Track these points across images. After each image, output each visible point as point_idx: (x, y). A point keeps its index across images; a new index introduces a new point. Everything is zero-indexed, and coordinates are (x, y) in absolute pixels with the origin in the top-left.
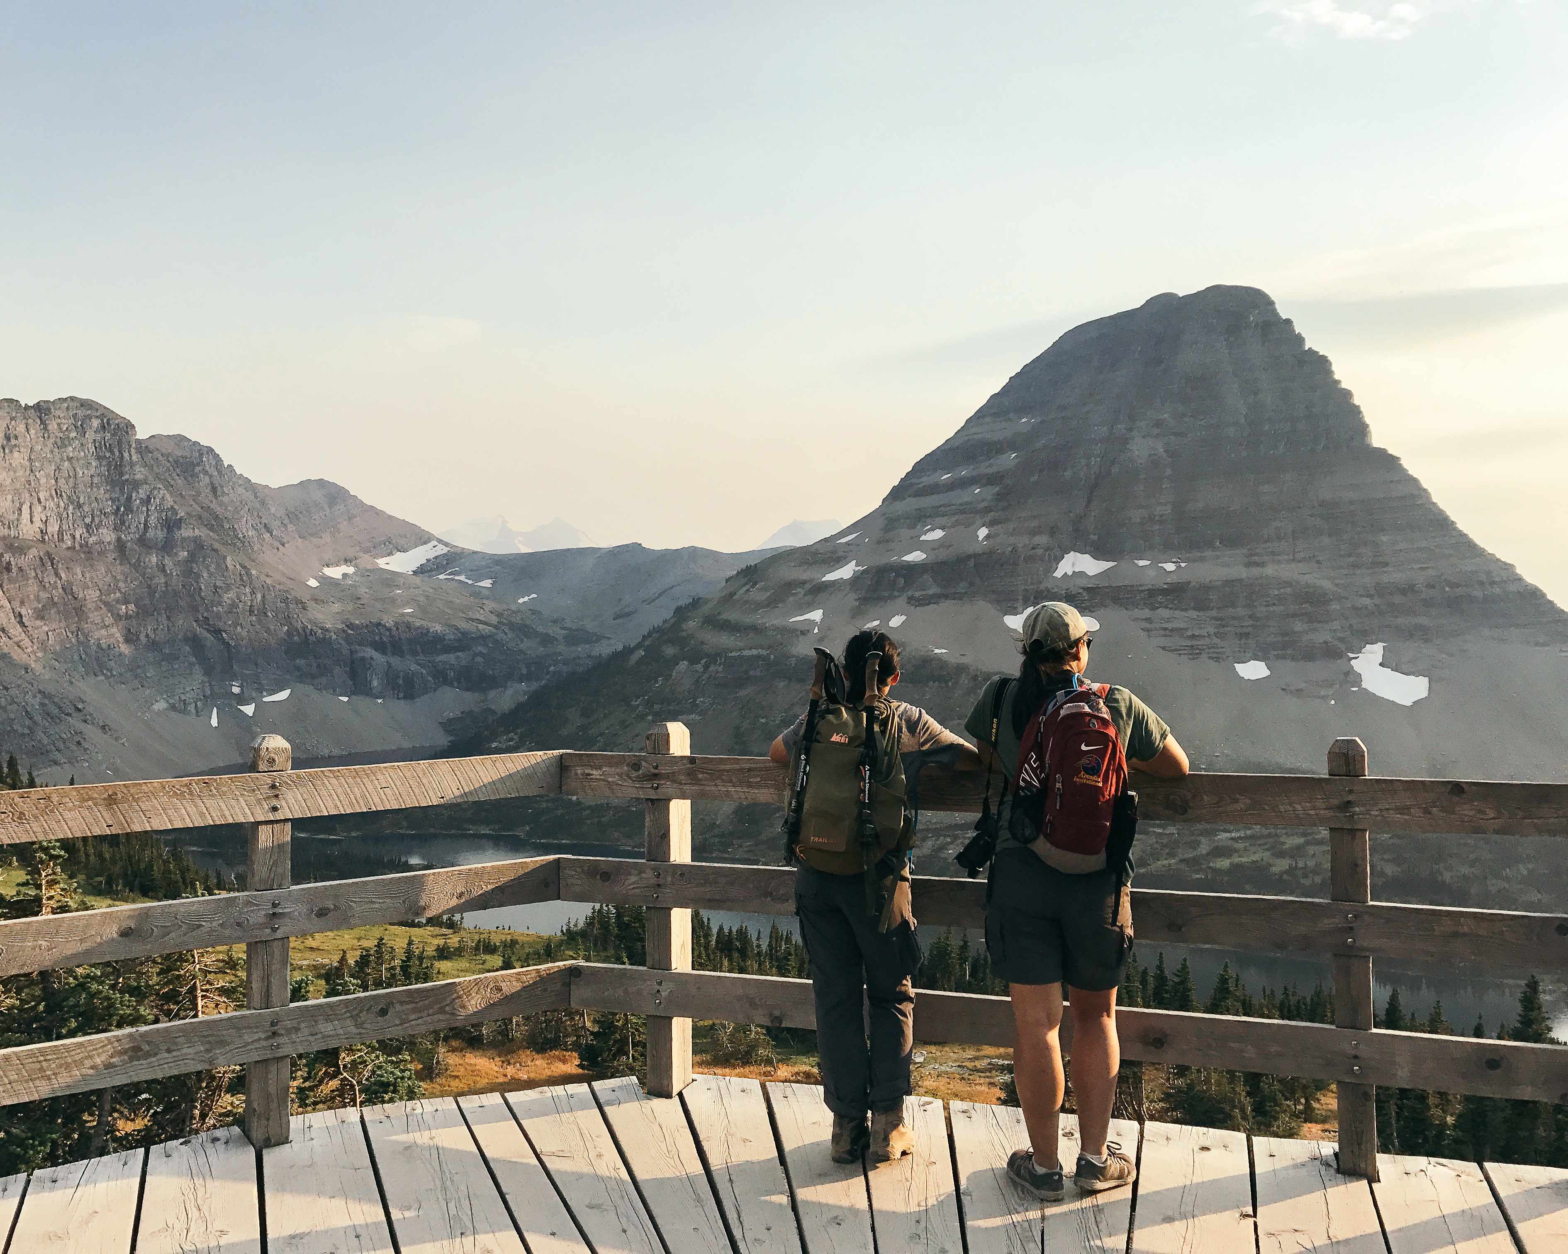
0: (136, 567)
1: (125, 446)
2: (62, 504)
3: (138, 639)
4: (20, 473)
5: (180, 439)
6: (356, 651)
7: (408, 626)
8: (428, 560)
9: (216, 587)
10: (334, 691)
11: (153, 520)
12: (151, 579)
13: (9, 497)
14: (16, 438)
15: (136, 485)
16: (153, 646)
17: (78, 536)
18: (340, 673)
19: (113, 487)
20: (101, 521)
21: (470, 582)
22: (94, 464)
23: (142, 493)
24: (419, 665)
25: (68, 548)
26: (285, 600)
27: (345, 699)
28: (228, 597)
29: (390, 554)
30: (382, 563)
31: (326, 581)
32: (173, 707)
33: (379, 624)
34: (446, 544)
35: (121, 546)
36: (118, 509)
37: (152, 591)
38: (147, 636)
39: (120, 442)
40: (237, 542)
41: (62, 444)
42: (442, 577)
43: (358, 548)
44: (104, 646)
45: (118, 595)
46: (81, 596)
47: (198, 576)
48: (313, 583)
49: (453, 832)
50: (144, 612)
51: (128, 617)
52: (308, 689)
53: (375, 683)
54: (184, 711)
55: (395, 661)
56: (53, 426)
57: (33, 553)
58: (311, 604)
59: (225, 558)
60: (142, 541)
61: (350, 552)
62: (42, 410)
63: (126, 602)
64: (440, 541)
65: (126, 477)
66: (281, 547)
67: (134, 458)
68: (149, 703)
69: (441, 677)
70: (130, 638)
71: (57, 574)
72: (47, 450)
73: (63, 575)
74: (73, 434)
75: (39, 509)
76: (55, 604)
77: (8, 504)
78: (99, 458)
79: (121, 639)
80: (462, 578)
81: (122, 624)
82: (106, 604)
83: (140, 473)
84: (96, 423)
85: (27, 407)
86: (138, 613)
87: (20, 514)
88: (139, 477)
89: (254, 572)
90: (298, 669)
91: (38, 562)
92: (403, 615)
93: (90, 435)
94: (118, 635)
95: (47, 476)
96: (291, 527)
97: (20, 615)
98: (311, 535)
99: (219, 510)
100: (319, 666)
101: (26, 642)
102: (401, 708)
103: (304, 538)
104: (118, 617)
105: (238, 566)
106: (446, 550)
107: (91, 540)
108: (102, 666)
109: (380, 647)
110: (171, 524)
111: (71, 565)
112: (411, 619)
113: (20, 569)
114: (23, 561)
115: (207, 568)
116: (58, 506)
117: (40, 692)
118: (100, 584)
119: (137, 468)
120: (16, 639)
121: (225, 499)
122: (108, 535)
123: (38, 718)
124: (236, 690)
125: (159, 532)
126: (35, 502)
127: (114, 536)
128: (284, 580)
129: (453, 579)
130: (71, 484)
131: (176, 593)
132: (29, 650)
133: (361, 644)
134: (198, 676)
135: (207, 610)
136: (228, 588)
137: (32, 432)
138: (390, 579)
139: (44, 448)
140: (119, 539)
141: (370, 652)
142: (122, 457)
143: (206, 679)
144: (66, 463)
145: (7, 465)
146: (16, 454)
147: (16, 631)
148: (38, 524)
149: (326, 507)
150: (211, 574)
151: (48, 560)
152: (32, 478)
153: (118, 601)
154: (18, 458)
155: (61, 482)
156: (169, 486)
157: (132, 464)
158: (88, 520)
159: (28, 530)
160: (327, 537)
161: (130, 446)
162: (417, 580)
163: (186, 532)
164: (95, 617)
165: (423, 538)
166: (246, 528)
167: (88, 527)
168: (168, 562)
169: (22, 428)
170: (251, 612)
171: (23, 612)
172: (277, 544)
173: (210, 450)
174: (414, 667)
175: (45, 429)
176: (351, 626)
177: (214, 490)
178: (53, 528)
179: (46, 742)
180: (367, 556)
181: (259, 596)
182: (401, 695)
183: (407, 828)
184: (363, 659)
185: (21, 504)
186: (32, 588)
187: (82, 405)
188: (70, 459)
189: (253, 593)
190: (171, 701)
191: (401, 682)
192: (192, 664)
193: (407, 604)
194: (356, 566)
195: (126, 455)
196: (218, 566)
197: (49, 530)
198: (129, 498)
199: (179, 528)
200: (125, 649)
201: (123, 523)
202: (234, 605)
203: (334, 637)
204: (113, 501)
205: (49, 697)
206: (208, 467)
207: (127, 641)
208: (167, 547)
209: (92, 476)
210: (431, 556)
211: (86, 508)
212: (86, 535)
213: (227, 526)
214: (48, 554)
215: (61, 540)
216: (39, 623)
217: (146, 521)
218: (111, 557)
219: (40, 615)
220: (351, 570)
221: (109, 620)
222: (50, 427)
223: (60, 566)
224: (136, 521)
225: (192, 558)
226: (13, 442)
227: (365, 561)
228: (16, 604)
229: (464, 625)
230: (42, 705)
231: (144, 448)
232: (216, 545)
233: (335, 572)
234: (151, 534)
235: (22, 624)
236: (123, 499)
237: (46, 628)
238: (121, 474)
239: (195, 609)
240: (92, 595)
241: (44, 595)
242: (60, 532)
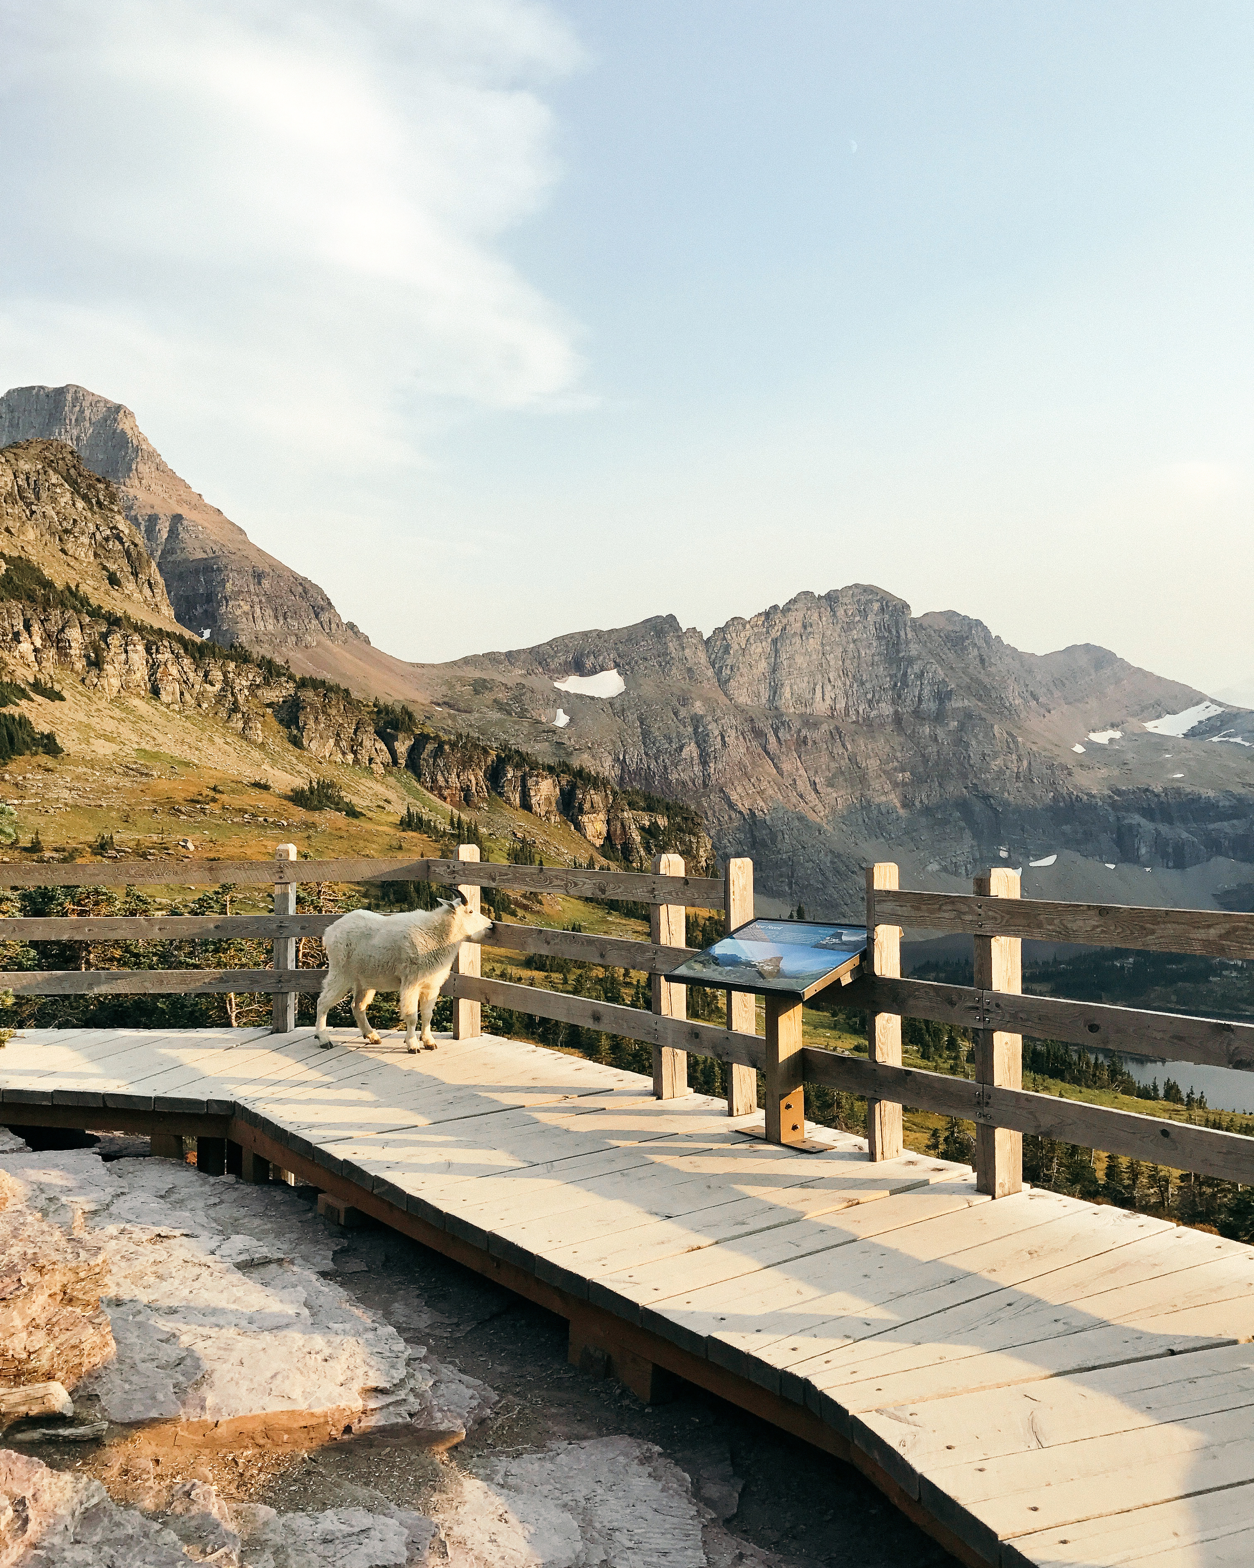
0: (911, 737)
1: (901, 625)
2: (848, 683)
3: (914, 805)
4: (814, 657)
5: (951, 615)
6: (1124, 818)
7: (1178, 791)
8: (1200, 722)
9: (984, 755)
10: (1101, 858)
11: (926, 692)
12: (925, 748)
13: (806, 679)
14: (811, 626)
15: (910, 661)
16: (927, 811)
17: (861, 712)
18: (1106, 839)
19: (891, 664)
20: (880, 697)
21: (1247, 744)
22: (875, 644)
23: (916, 668)
24: (1190, 832)
25: (853, 722)
26: (1051, 767)
27: (1112, 866)
28: (996, 764)
29: (1159, 717)
30: (1150, 726)
31: (1091, 746)
32: (945, 869)
33: (1147, 790)
34: (1220, 704)
35: (898, 719)
36: (896, 685)
37: (925, 759)
38: (921, 802)
39: (897, 623)
40: (1005, 712)
41: (848, 627)
42: (1215, 739)
43: (1124, 712)
44: (884, 811)
45: (896, 764)
46: (864, 765)
47: (967, 745)
48: (1079, 749)
49: (1227, 1011)
50: (919, 780)
51: (904, 784)
52: (1071, 855)
53: (1143, 851)
54: (956, 873)
55: (1164, 829)
56: (840, 612)
57: (825, 727)
58: (1076, 771)
59: (992, 727)
60: (916, 713)
61: (1117, 718)
62: (832, 598)
63: (903, 770)
64: (1213, 701)
65: (901, 655)
66: (1047, 714)
67: (909, 636)
68: (924, 865)
69: (1215, 846)
70: (907, 804)
71: (844, 746)
72: (836, 635)
73: (849, 747)
74: (857, 618)
75: (829, 688)
76: (842, 773)
77: (804, 685)
78: (879, 638)
79: (898, 805)
80: (1238, 740)
81: (899, 790)
82: (884, 772)
83: (914, 649)
84: (876, 606)
85: (820, 597)
86: (913, 780)
87: (814, 694)
88: (914, 653)
89: (1020, 739)
90: (1064, 834)
91: (829, 736)
92: (1174, 780)
93: (871, 618)
94: (896, 801)
95: (836, 657)
96: (1057, 694)
97: (815, 783)
98: (1078, 701)
99: (986, 680)
100: (1085, 833)
101: (820, 807)
102: (1171, 878)
103: (1070, 703)
104: (895, 785)
105: (1005, 735)
106: (1220, 710)
107: (873, 714)
108: (882, 828)
109: (1148, 813)
110: (942, 696)
111: (856, 737)
112: (1181, 785)
113: (815, 742)
114: (816, 735)
115: (976, 737)
116: (845, 684)
117: (831, 851)
118: (880, 753)
119: (911, 645)
120: (811, 805)
121: (993, 669)
122: (886, 709)
123: (829, 875)
124: (1003, 854)
125: (931, 704)
126: (827, 682)
127: (891, 710)
128: (1049, 747)
129: (1226, 742)
130: (855, 665)
131: (947, 762)
132: (822, 814)
133: (1127, 810)
134: (968, 840)
135: (976, 776)
136: (995, 756)
137: (824, 619)
138: (1160, 743)
139: (834, 633)
140: (896, 712)
141: (1136, 819)
142: (898, 637)
143: (975, 843)
144: (852, 645)
145: (804, 651)
146: (811, 640)
147: (811, 797)
148: (828, 702)
149: (1092, 671)
150: (979, 743)
151: (837, 734)
152: (824, 661)
153: (895, 769)
154: (813, 643)
155: (848, 662)
156: (941, 661)
157: (907, 642)
158: (869, 696)
159: (821, 707)
160: (1093, 703)
161: (905, 625)
162: (1188, 743)
163: (956, 703)
164: (876, 784)
165: (1195, 699)
166: (1013, 696)
167: (870, 702)
168: (940, 733)
169: (815, 617)
170: (1018, 777)
171: (817, 781)
172: (1043, 711)
173: (979, 623)
174: (1185, 835)
175: (834, 615)
176: (1118, 792)
177: (982, 661)
178: (841, 705)
179: (835, 896)
180: (1133, 720)
181: (1025, 763)
182: (1171, 864)
183: (1177, 1003)
184: (1130, 827)
185: (815, 685)
186: (825, 759)
187: (865, 591)
188: (854, 641)
189: (1020, 759)
190: (944, 863)
191: (1170, 850)
192: (962, 829)
193: (1177, 768)
194: (1122, 731)
195: (902, 633)
196: (986, 735)
197: (838, 706)
198: (905, 674)
199: (950, 699)
200: (902, 812)
201: (899, 697)
202: (1001, 772)
203: (1100, 803)
204: (891, 676)
205: (839, 856)
206: (976, 641)
207: (904, 806)
208: (939, 717)
209: (873, 655)
210: (1203, 718)
211: (868, 685)
212: (869, 709)
213: (994, 695)
214: (837, 728)
215: (847, 714)
216: (829, 790)
217: (920, 694)
218: (889, 728)
219: (830, 784)
220: (1117, 735)
221: (888, 787)
222: (838, 614)
223: (847, 738)
224: (911, 694)
225: (962, 728)
226: (809, 629)
227: (1133, 724)
228: (811, 773)
229: (1238, 790)
230: (832, 862)
231: (918, 625)
232: (984, 715)
233: (1101, 738)
234: (924, 706)
235: (817, 791)
236: (899, 675)
237: (835, 795)
238: (898, 652)
239: (965, 776)
240: (873, 764)
241: (833, 765)
242: (847, 708)
